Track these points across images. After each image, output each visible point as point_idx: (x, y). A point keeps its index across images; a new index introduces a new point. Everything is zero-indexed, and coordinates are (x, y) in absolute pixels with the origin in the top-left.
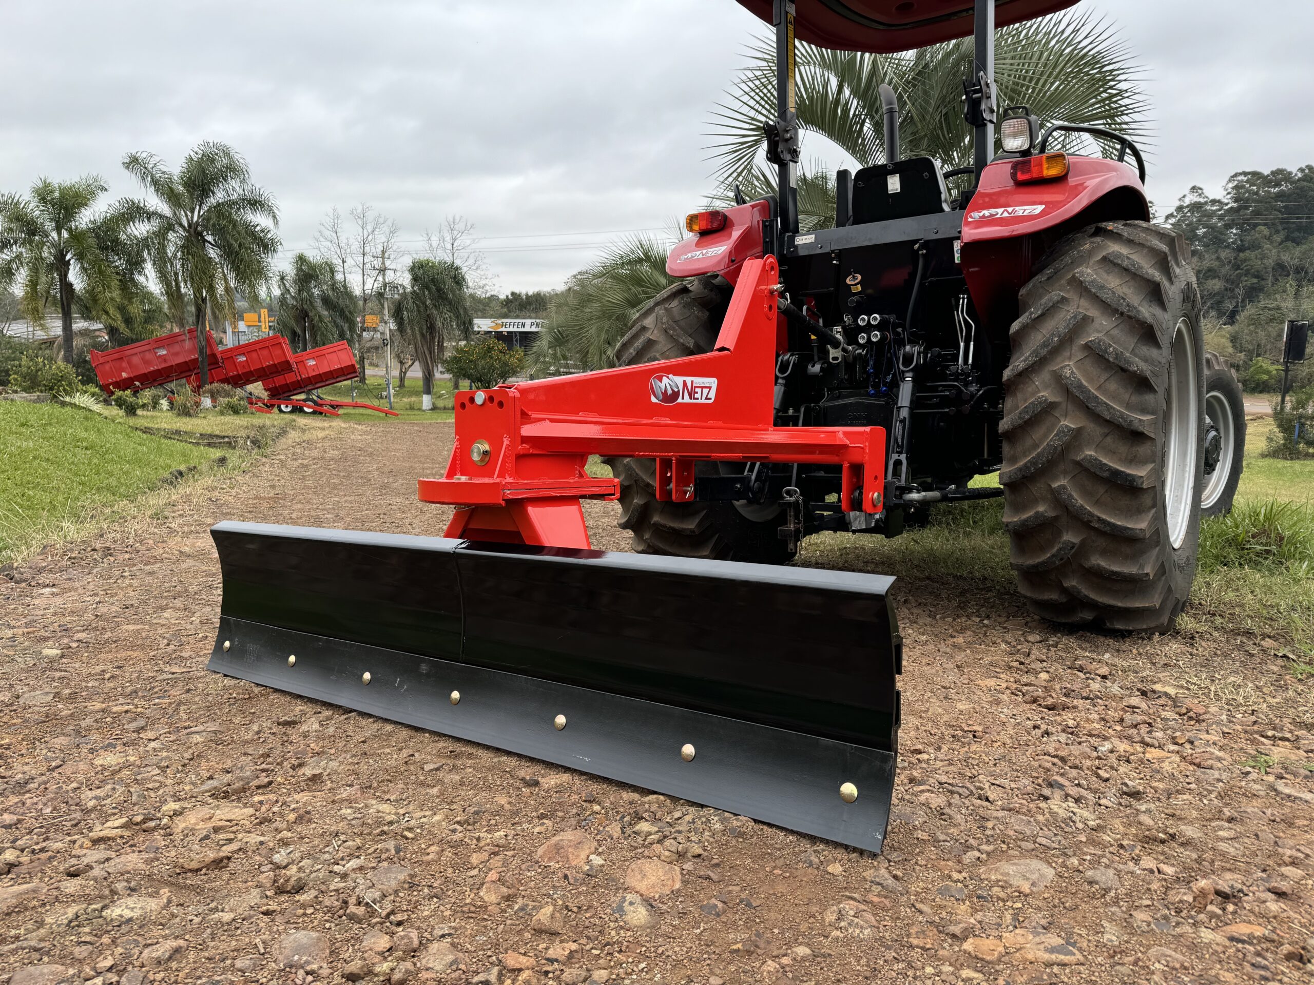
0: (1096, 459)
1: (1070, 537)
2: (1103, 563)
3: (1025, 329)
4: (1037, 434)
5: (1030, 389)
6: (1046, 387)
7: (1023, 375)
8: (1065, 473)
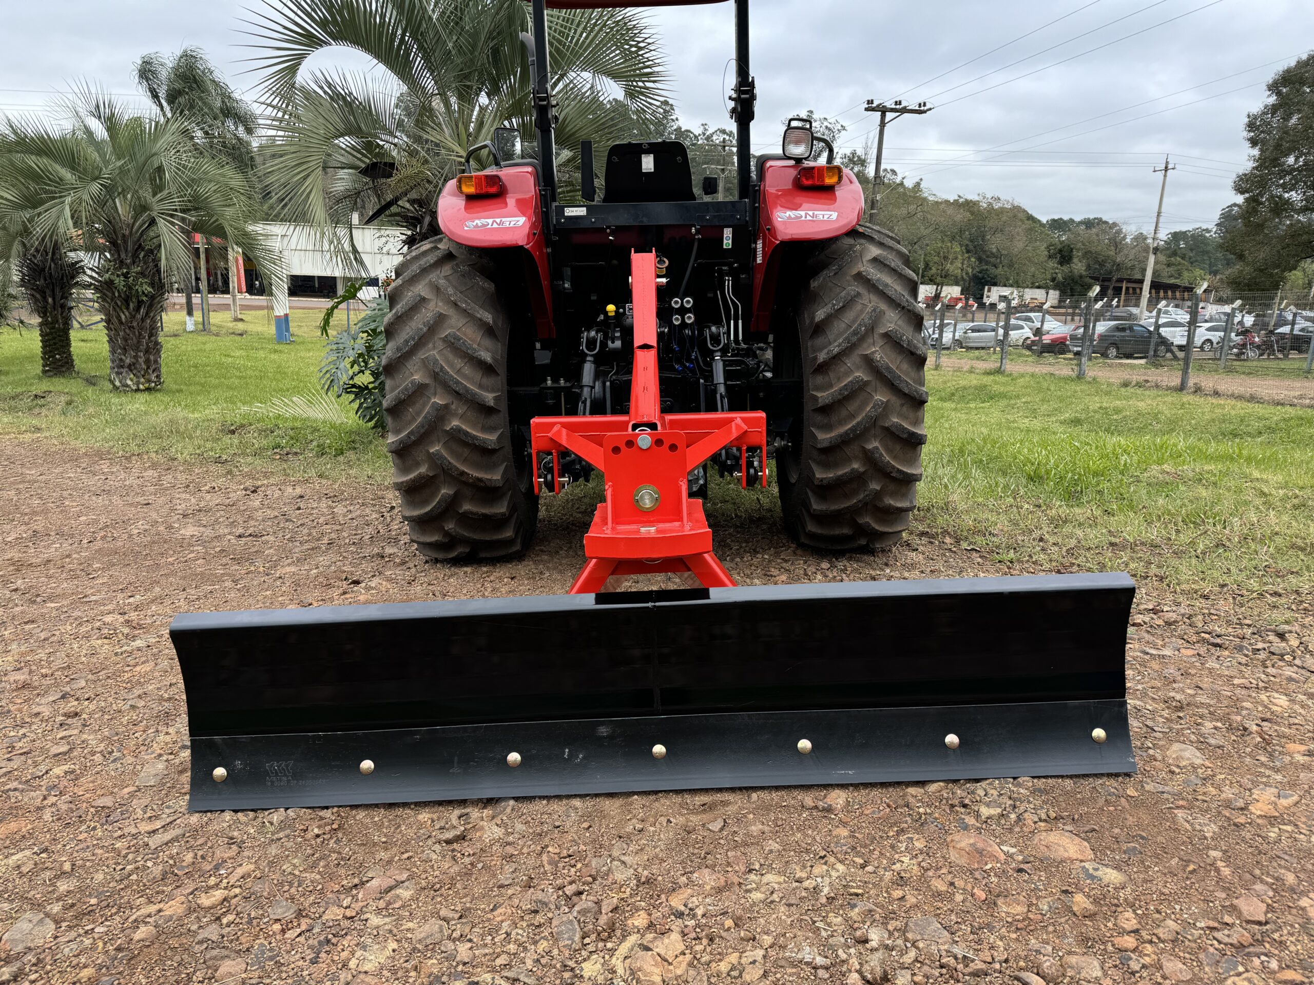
0: (901, 425)
1: (875, 486)
2: (892, 502)
3: (829, 319)
4: (852, 407)
5: (842, 370)
6: (858, 368)
7: (836, 359)
8: (875, 436)
